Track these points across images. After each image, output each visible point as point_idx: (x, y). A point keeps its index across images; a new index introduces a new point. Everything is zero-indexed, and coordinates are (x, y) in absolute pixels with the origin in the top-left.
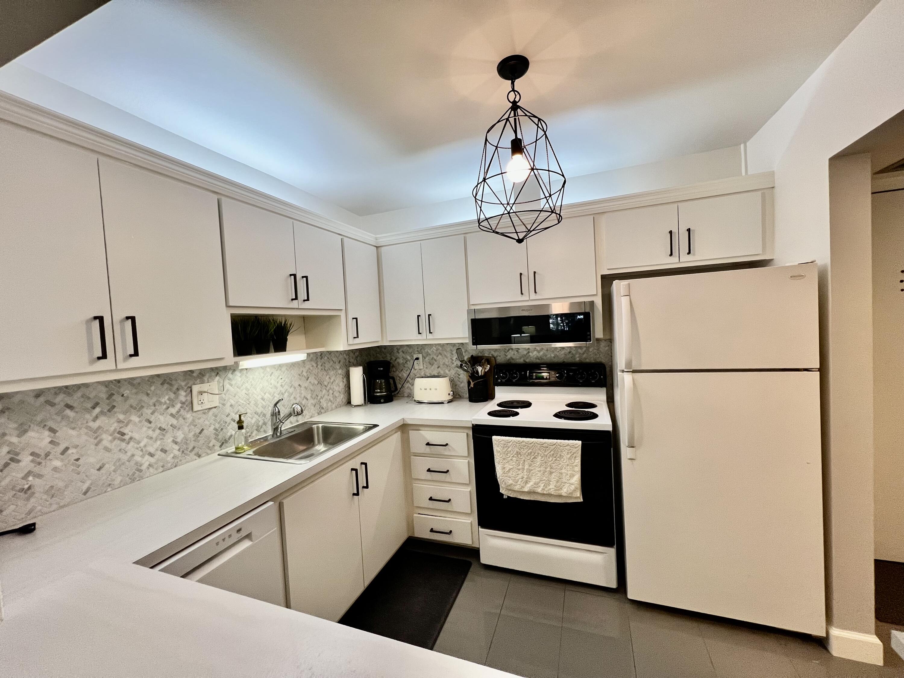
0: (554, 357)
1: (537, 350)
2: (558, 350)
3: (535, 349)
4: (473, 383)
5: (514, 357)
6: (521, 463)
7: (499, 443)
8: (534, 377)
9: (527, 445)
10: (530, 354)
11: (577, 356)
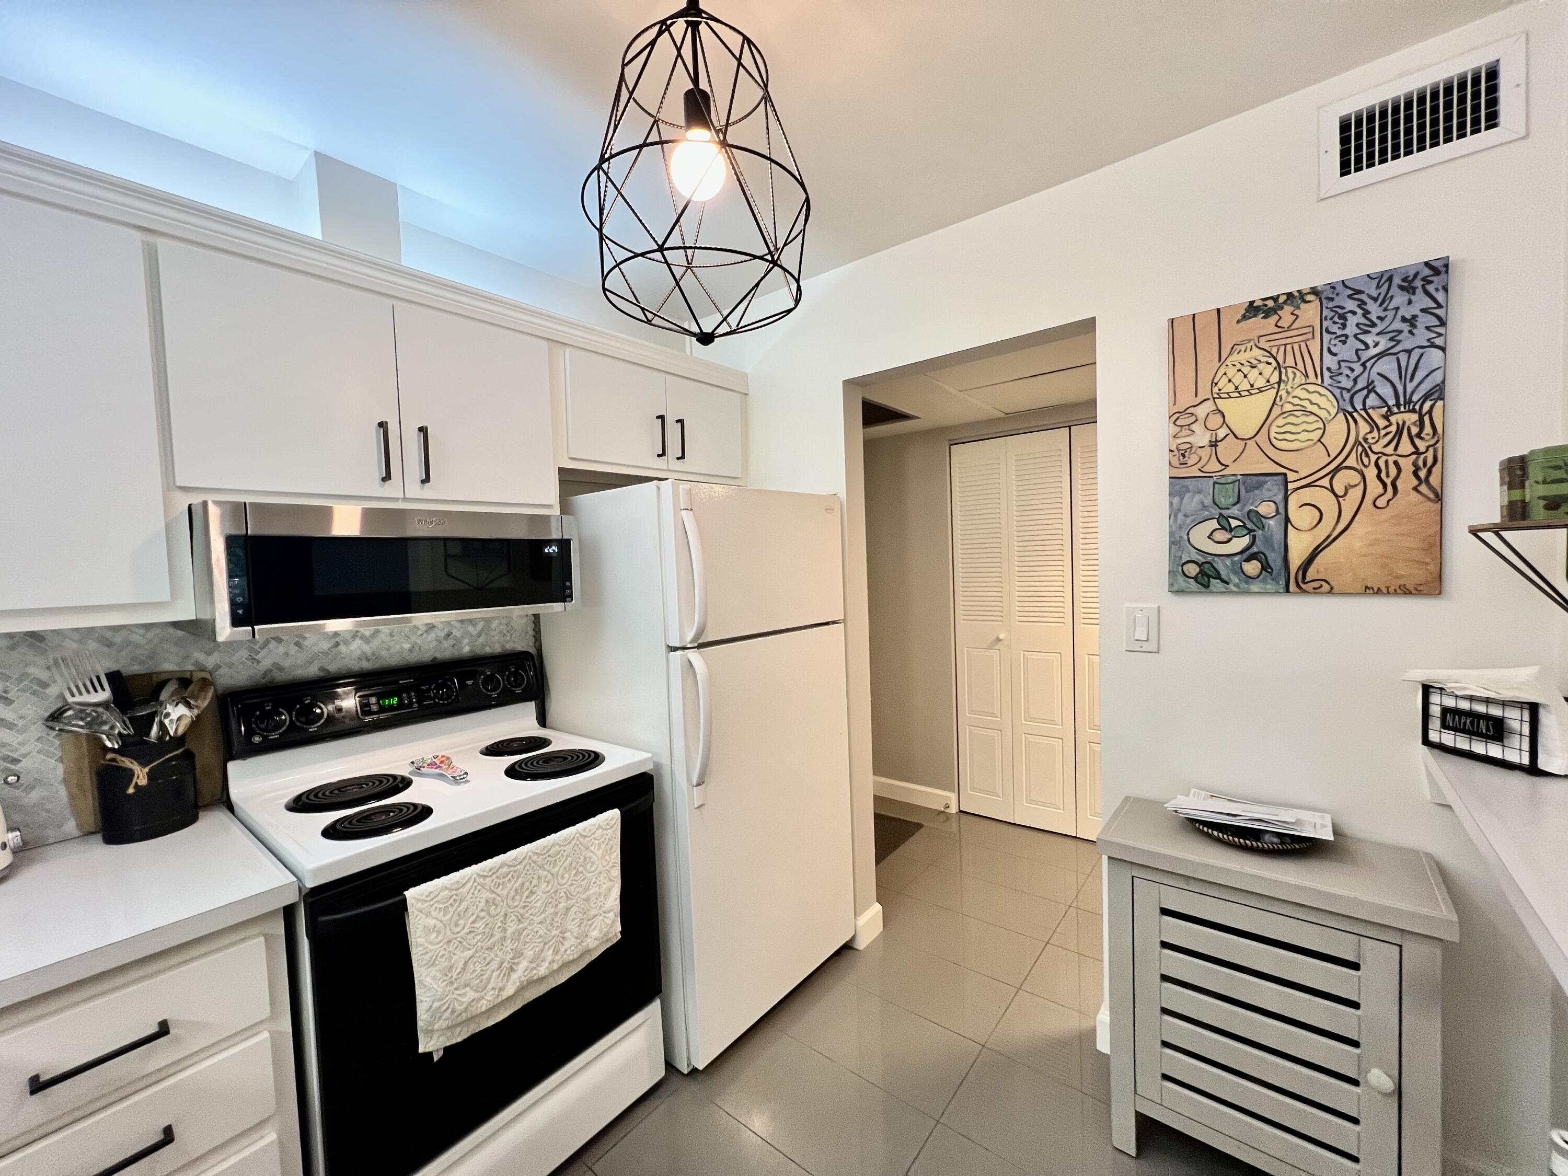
0: (411, 650)
1: (363, 638)
2: (420, 632)
3: (355, 635)
4: (147, 770)
5: (287, 663)
6: (499, 924)
7: (432, 903)
8: (375, 708)
9: (512, 869)
10: (342, 648)
11: (466, 641)
